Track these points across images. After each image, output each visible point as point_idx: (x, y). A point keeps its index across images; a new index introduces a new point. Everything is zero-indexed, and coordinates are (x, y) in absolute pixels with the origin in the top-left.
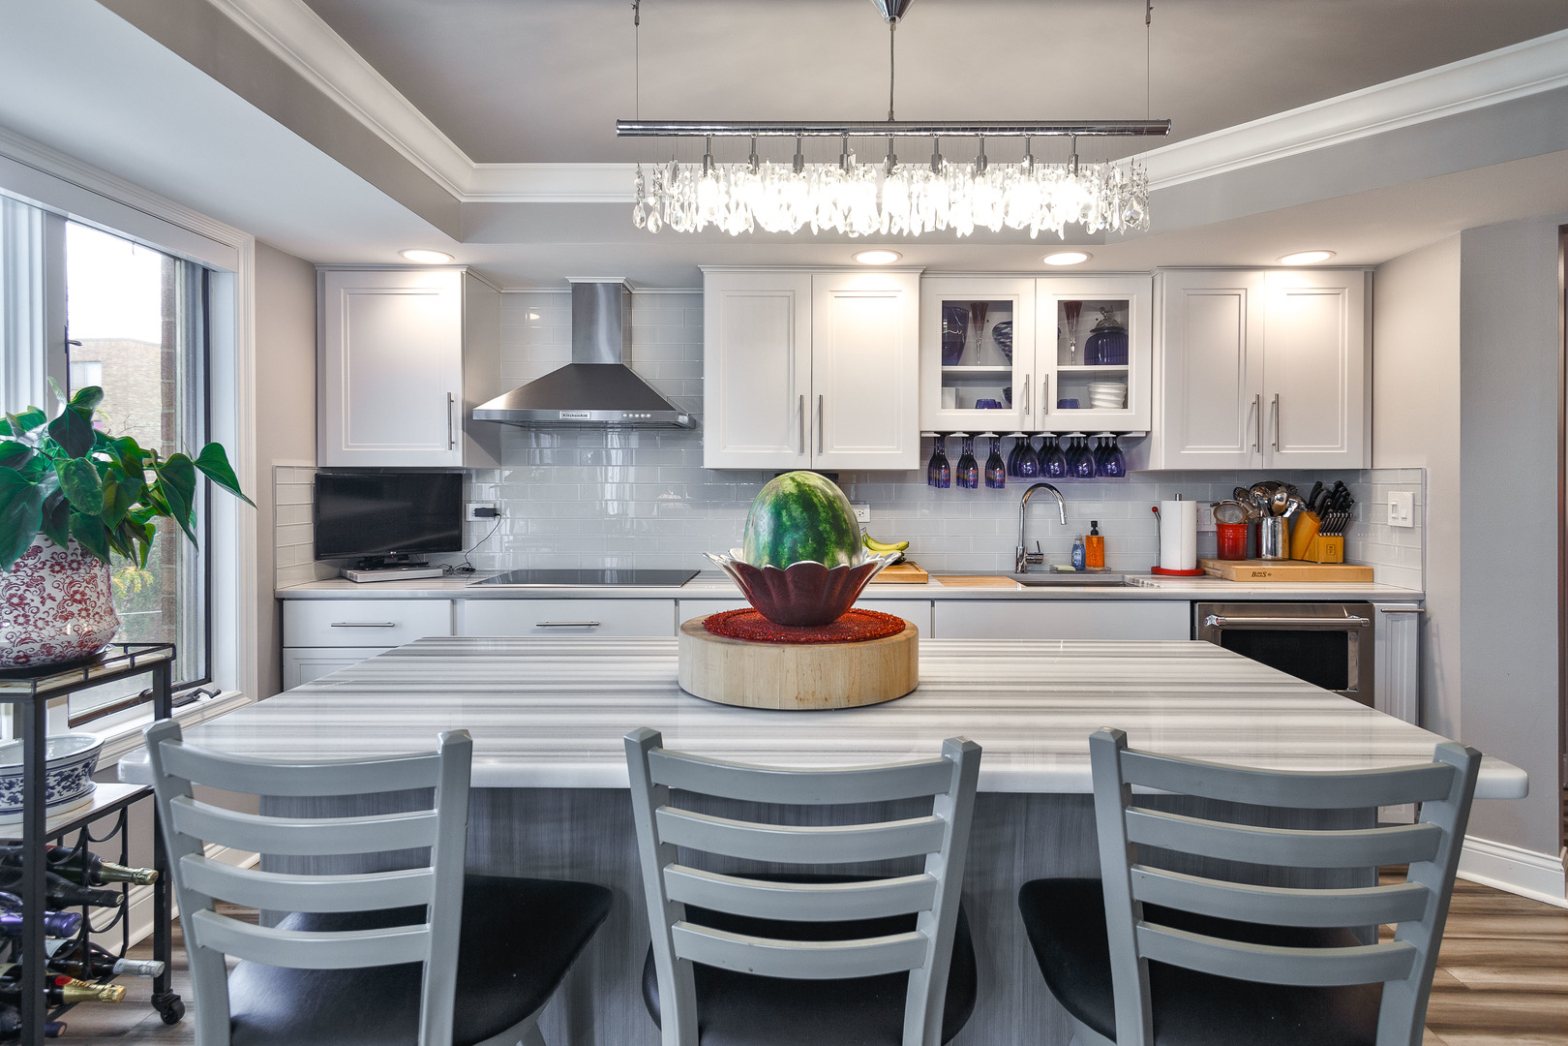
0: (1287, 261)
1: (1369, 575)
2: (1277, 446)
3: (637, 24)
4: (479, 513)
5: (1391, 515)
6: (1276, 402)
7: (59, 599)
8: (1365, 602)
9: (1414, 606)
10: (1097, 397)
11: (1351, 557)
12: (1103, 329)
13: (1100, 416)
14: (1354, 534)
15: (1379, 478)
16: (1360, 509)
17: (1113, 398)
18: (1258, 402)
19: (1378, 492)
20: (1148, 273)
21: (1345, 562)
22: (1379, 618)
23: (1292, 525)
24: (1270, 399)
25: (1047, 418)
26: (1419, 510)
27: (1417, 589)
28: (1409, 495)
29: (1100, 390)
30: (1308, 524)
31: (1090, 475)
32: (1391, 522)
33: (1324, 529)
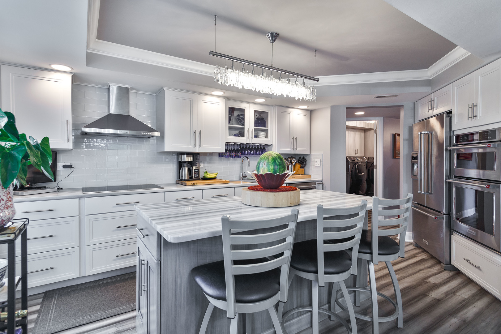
0: (299, 107)
1: (310, 177)
2: (296, 148)
3: (215, 25)
4: (65, 167)
5: (315, 163)
6: (296, 138)
7: (5, 200)
8: (314, 182)
9: (321, 182)
10: (261, 135)
11: (306, 173)
12: (260, 118)
13: (261, 140)
14: (306, 168)
15: (312, 156)
16: (308, 163)
17: (264, 136)
18: (293, 138)
19: (312, 159)
20: (272, 106)
21: (304, 174)
22: (317, 185)
23: (294, 166)
24: (295, 138)
25: (252, 140)
26: (321, 162)
27: (321, 179)
28: (319, 160)
29: (261, 133)
30: (298, 166)
31: (254, 154)
32: (315, 165)
33: (301, 167)
